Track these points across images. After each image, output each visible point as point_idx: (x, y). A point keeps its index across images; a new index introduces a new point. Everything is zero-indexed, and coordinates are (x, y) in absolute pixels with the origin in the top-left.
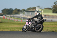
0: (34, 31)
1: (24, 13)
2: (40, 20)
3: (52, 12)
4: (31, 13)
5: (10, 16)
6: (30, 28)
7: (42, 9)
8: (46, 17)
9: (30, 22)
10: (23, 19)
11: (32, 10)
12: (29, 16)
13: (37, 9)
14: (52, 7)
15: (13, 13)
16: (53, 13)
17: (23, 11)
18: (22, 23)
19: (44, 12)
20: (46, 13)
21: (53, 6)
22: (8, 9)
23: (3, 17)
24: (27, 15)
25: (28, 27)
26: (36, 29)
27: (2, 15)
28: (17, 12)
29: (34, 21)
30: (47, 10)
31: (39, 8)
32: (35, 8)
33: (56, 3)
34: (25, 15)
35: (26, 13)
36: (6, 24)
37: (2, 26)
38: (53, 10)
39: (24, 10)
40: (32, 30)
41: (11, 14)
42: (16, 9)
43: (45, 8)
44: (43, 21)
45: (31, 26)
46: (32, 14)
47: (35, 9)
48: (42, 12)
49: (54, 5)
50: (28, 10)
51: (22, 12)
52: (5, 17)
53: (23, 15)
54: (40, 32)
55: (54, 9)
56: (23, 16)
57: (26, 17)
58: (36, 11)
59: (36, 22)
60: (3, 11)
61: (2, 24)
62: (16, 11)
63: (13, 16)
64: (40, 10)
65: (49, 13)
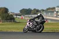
2: (40, 21)
4: (50, 13)
5: (28, 16)
9: (31, 22)
11: (51, 10)
15: (32, 13)
17: (42, 11)
22: (26, 9)
23: (21, 17)
27: (20, 15)
28: (36, 12)
36: (24, 24)
37: (20, 26)
39: (43, 10)
41: (29, 14)
42: (35, 9)
44: (44, 22)
47: (54, 9)
50: (47, 10)
52: (23, 17)
58: (55, 11)
60: (21, 11)
61: (20, 24)
62: (34, 11)
63: (31, 16)
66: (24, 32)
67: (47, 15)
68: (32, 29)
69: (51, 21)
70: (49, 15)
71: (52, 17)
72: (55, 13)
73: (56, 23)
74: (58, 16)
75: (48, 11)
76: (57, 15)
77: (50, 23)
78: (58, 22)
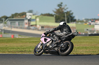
0: (56, 53)
1: (5, 23)
2: (66, 35)
3: (54, 20)
4: (17, 23)
6: (50, 48)
7: (36, 16)
8: (44, 29)
10: (4, 33)
11: (19, 17)
12: (15, 27)
13: (29, 16)
14: (55, 12)
16: (56, 22)
17: (4, 19)
18: (2, 40)
19: (41, 20)
20: (44, 22)
21: (55, 10)
24: (11, 26)
25: (46, 46)
26: (61, 50)
29: (56, 36)
30: (46, 17)
31: (31, 14)
32: (24, 14)
33: (61, 5)
34: (7, 26)
35: (9, 22)
38: (56, 17)
39: (6, 18)
40: (52, 51)
43: (42, 15)
44: (73, 36)
45: (51, 44)
46: (19, 25)
47: (24, 16)
48: (36, 21)
49: (58, 8)
50: (13, 17)
51: (2, 20)
53: (5, 26)
54: (67, 55)
55: (57, 15)
56: (3, 28)
57: (10, 29)
58: (26, 19)
59: (59, 37)
64: (33, 17)
65: (49, 22)
66: (36, 55)
67: (12, 25)
68: (52, 50)
69: (19, 36)
70: (16, 26)
71: (21, 28)
72: (26, 21)
73: (28, 39)
74: (31, 27)
75: (14, 19)
76: (29, 26)
77: (18, 39)
78: (31, 37)
